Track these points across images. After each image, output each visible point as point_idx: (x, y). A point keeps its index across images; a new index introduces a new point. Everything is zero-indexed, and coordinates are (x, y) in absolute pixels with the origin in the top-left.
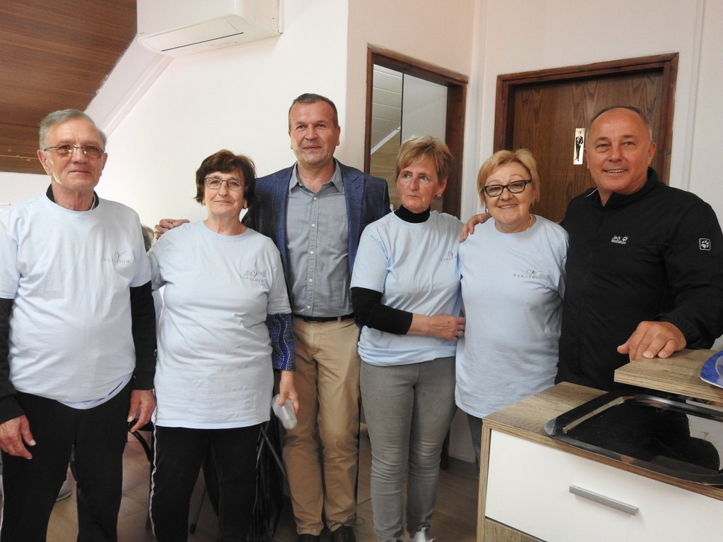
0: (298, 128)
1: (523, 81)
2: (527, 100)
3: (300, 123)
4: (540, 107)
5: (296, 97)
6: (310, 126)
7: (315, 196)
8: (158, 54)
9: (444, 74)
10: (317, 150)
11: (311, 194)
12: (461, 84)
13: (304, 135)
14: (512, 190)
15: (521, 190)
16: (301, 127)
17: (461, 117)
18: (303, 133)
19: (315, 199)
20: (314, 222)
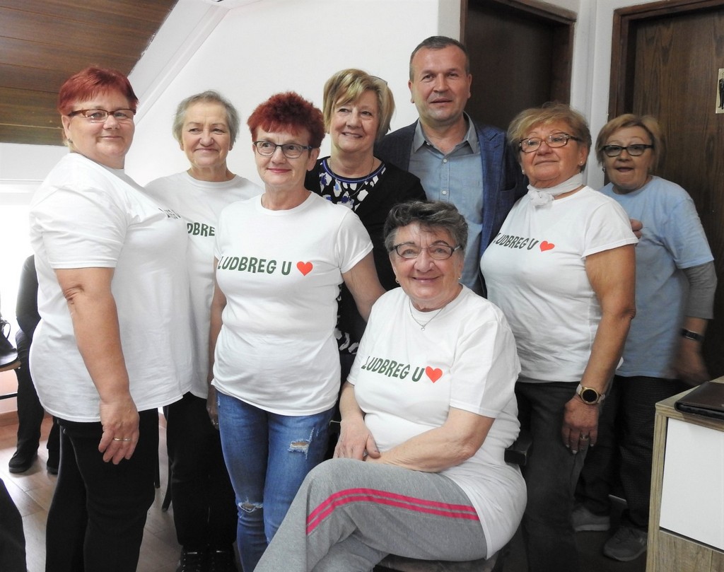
0: (424, 78)
1: (651, 14)
2: (653, 37)
3: (427, 72)
4: (670, 45)
5: (420, 41)
6: (440, 76)
7: (444, 158)
8: (212, 6)
9: (547, 10)
10: (448, 104)
11: (440, 156)
12: (568, 23)
13: (432, 86)
14: (630, 152)
15: (639, 153)
16: (427, 77)
17: (567, 63)
18: (432, 84)
19: (445, 161)
20: (444, 188)
